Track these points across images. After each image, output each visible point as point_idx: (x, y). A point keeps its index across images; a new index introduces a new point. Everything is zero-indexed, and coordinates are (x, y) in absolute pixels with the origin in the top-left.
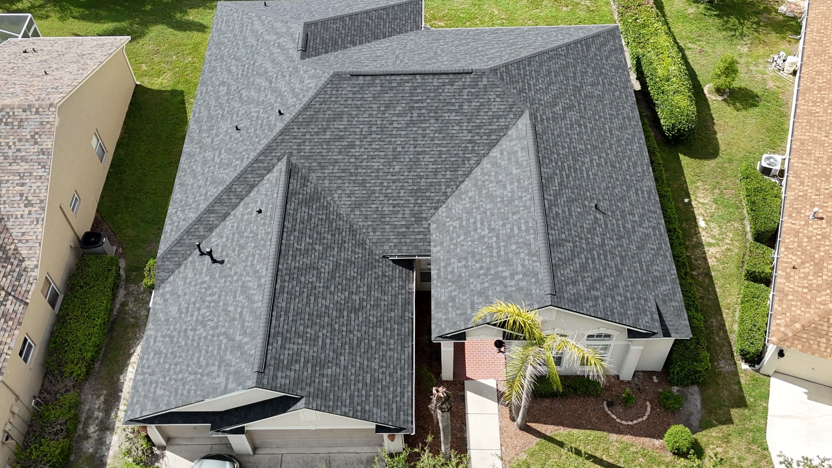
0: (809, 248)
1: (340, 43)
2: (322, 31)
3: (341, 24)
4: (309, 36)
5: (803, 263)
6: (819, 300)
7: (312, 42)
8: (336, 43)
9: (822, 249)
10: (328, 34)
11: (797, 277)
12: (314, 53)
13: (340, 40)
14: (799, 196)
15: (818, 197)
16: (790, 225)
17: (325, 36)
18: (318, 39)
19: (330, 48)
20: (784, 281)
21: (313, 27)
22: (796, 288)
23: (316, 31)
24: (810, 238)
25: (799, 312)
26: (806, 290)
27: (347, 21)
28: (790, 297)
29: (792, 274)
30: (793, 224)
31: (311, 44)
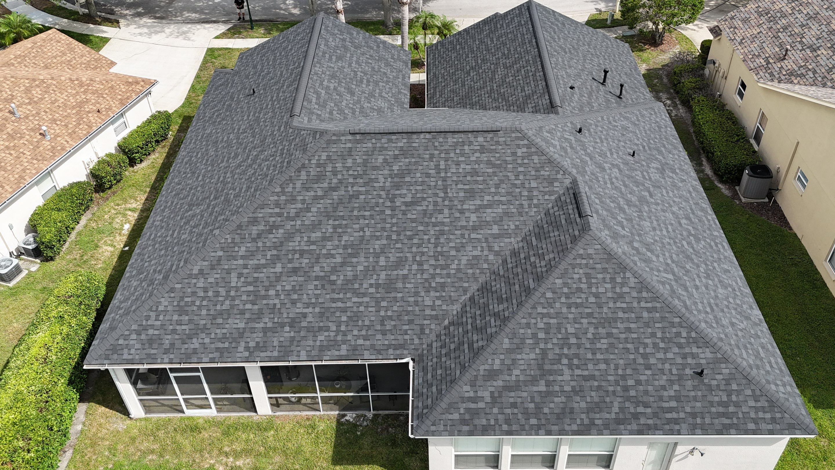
0: (74, 120)
1: (534, 239)
2: (562, 238)
3: (539, 270)
4: (577, 215)
5: (89, 112)
6: (102, 87)
7: (571, 211)
8: (538, 236)
9: (66, 114)
10: (553, 239)
11: (102, 106)
12: (563, 198)
13: (534, 243)
14: (39, 161)
15: (25, 152)
16: (71, 143)
17: (556, 233)
18: (563, 222)
19: (544, 222)
20: (114, 108)
21: (577, 233)
22: (110, 100)
23: (571, 231)
24: (66, 126)
25: (122, 87)
26: (105, 96)
27: (531, 281)
28: (119, 97)
29: (104, 109)
30: (68, 142)
31: (570, 207)
